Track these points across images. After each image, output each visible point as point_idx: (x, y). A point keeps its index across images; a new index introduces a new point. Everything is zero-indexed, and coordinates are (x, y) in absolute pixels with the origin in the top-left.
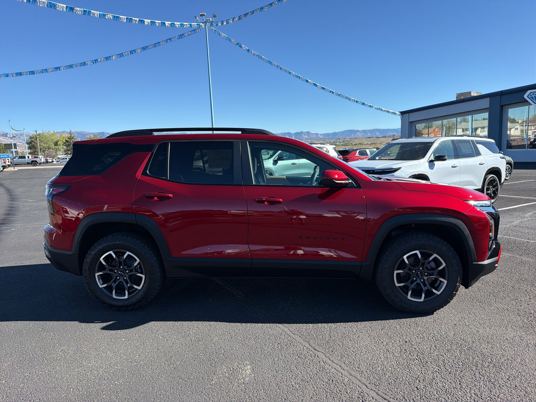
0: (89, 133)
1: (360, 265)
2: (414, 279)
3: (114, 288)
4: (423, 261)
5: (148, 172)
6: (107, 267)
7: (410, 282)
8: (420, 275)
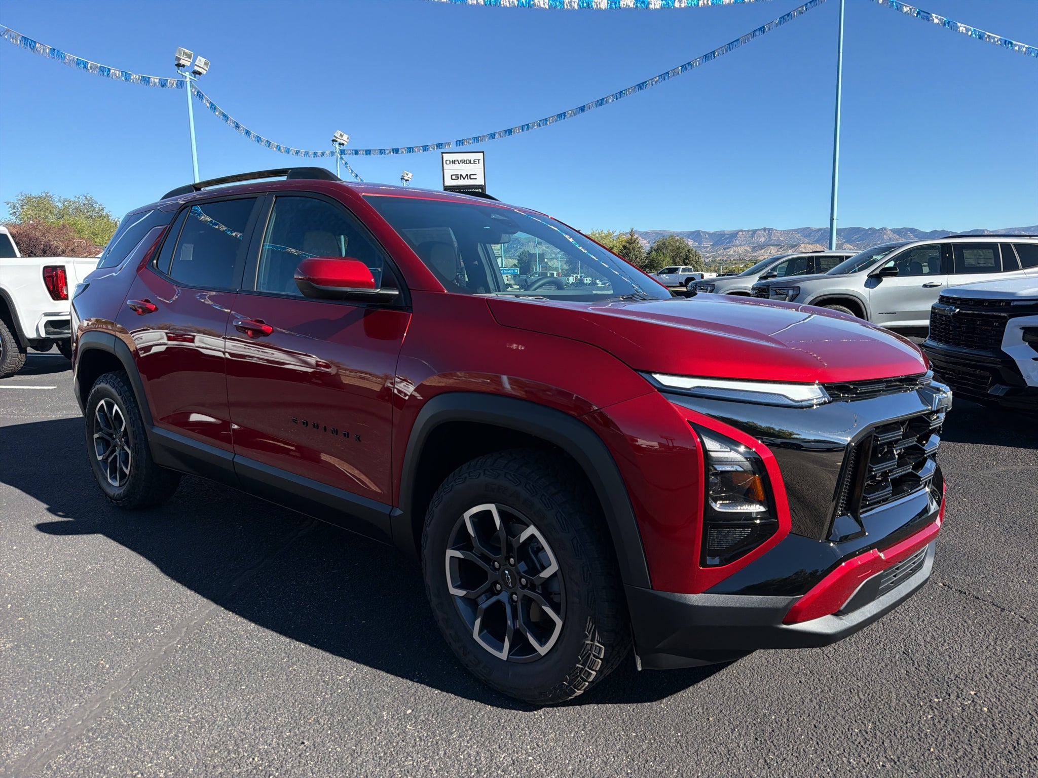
0: (674, 232)
1: (388, 513)
2: (498, 587)
3: (108, 464)
4: (507, 537)
5: (155, 262)
6: (102, 426)
7: (487, 594)
8: (509, 580)
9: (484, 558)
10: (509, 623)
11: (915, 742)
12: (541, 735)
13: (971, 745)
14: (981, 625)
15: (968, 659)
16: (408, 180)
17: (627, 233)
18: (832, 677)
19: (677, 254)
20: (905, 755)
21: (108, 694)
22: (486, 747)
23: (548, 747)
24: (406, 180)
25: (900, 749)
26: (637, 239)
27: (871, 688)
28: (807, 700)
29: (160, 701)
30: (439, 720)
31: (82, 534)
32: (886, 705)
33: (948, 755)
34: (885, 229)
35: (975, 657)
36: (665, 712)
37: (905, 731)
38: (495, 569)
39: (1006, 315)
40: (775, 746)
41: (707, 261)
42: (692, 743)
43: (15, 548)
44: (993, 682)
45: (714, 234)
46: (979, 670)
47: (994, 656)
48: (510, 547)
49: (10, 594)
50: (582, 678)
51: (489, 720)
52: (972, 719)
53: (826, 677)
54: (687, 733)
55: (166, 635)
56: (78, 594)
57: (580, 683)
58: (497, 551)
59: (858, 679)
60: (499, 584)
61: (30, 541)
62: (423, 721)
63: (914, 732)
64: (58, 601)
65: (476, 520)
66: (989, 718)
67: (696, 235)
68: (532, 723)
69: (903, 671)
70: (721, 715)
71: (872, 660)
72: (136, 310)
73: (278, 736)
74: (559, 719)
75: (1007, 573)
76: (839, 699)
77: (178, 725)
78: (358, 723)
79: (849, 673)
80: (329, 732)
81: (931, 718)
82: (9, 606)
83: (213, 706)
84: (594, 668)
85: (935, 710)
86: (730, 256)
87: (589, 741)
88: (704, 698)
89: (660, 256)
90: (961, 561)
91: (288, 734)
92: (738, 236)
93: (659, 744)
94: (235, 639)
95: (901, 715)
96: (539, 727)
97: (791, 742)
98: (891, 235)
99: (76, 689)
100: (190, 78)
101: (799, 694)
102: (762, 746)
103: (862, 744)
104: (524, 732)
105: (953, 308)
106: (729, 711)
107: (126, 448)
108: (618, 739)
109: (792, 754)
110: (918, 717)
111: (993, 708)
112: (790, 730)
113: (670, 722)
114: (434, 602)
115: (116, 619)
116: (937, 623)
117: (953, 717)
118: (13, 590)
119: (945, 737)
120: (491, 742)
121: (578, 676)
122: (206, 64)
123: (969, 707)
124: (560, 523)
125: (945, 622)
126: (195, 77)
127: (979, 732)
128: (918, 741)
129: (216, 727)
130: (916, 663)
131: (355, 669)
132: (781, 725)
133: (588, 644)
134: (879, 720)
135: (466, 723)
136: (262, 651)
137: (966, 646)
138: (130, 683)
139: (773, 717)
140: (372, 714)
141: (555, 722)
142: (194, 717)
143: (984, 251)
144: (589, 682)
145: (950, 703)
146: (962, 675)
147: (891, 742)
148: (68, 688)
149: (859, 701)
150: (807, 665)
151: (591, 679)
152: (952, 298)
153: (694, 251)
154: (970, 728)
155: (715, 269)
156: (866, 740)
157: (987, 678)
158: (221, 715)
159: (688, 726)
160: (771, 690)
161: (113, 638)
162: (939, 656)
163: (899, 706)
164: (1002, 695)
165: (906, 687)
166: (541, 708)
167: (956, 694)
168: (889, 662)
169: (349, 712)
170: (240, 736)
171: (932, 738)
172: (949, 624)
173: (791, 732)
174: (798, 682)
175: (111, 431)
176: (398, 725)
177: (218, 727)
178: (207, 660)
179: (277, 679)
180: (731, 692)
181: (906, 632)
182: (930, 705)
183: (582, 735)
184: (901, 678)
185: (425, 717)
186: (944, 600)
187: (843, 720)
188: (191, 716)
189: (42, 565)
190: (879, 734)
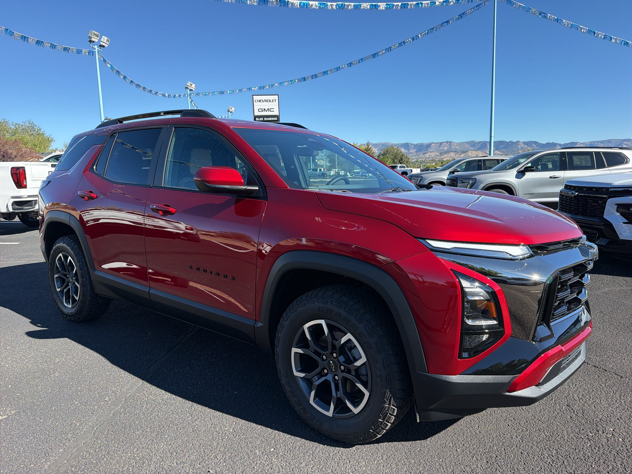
0: (393, 144)
1: (253, 325)
2: (326, 371)
3: (64, 294)
4: (332, 341)
5: (95, 167)
6: (60, 269)
7: (318, 376)
8: (333, 367)
9: (316, 353)
10: (334, 394)
11: (582, 462)
12: (356, 463)
13: (616, 463)
14: (610, 387)
15: (606, 409)
16: (232, 112)
17: (365, 144)
18: (527, 422)
19: (396, 157)
20: (578, 470)
21: (81, 442)
22: (324, 471)
23: (362, 471)
24: (231, 112)
25: (574, 466)
26: (371, 148)
27: (551, 428)
28: (514, 437)
29: (115, 446)
30: (292, 455)
31: (50, 338)
32: (562, 439)
33: (603, 469)
34: (519, 142)
35: (610, 407)
36: (430, 446)
37: (575, 455)
38: (323, 360)
39: (606, 196)
40: (499, 466)
41: (413, 161)
42: (449, 466)
43: (8, 348)
44: (623, 422)
45: (417, 145)
46: (613, 416)
47: (621, 406)
48: (334, 347)
49: (9, 378)
50: (382, 427)
51: (323, 455)
52: (614, 446)
53: (523, 422)
54: (445, 459)
55: (113, 403)
56: (53, 377)
57: (380, 431)
58: (325, 348)
59: (542, 423)
60: (326, 369)
61: (17, 343)
62: (282, 456)
63: (581, 455)
64: (40, 382)
65: (311, 329)
66: (624, 445)
67: (406, 146)
68: (350, 455)
69: (568, 417)
70: (464, 448)
71: (549, 411)
72: (83, 198)
73: (192, 467)
74: (366, 453)
75: (620, 354)
76: (533, 435)
77: (128, 462)
78: (241, 458)
79: (537, 419)
80: (224, 464)
81: (590, 446)
82: (10, 386)
83: (149, 449)
84: (390, 422)
85: (591, 441)
86: (426, 158)
87: (387, 466)
88: (452, 437)
89: (385, 158)
90: (593, 347)
91: (198, 466)
92: (431, 146)
93: (429, 467)
94: (156, 405)
95: (571, 445)
96: (355, 458)
97: (509, 463)
98: (522, 145)
99: (60, 439)
100: (98, 49)
101: (509, 433)
102: (492, 467)
103: (551, 463)
104: (346, 461)
105: (574, 192)
106: (468, 445)
107: (76, 284)
108: (404, 464)
109: (510, 471)
110: (582, 445)
111: (625, 439)
112: (507, 456)
113: (434, 453)
114: (284, 381)
115: (79, 393)
116: (584, 386)
117: (602, 445)
118: (11, 375)
119: (599, 458)
120: (326, 468)
121: (380, 427)
122: (107, 40)
123: (611, 439)
124: (368, 332)
125: (589, 386)
126: (101, 49)
127: (619, 454)
128: (584, 461)
129: (153, 462)
130: (575, 412)
131: (235, 423)
132: (501, 453)
133: (387, 407)
134: (559, 448)
135: (309, 456)
136: (175, 413)
137: (603, 400)
138: (94, 435)
139: (496, 448)
140: (250, 452)
141: (364, 454)
142: (138, 457)
143: (585, 156)
144: (386, 430)
145: (600, 436)
146: (604, 419)
147: (568, 461)
148: (55, 439)
149: (545, 436)
150: (511, 415)
151: (387, 428)
152: (573, 186)
153: (406, 155)
154: (613, 452)
155: (417, 166)
156: (553, 461)
157: (619, 420)
158: (155, 454)
159: (445, 455)
160: (492, 431)
161: (79, 406)
162: (588, 407)
163: (569, 439)
164: (629, 431)
165: (572, 427)
166: (354, 446)
167: (602, 431)
168: (559, 411)
169: (235, 451)
170: (169, 468)
171: (592, 458)
172: (591, 387)
173: (508, 457)
174: (507, 425)
175: (66, 273)
176: (267, 459)
177: (154, 462)
178: (140, 419)
179: (187, 431)
180: (468, 432)
181: (566, 392)
182: (588, 438)
183: (381, 463)
184: (568, 422)
185: (282, 453)
186: (586, 371)
187: (538, 449)
188: (135, 456)
189: (27, 359)
190: (560, 457)
